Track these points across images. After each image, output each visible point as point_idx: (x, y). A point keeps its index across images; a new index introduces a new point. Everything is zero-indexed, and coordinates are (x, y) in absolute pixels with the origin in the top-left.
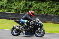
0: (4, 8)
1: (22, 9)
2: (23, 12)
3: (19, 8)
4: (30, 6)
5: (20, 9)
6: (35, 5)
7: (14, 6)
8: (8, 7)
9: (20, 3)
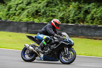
0: (40, 15)
1: (73, 17)
2: (74, 21)
3: (67, 15)
4: (87, 12)
5: (68, 17)
6: (94, 10)
7: (59, 11)
8: (48, 14)
9: (69, 6)
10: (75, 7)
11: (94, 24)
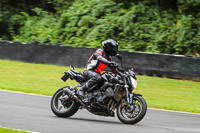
1: (182, 42)
3: (171, 38)
5: (174, 42)
8: (136, 34)
9: (175, 23)
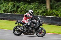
10: (11, 5)
11: (22, 14)
